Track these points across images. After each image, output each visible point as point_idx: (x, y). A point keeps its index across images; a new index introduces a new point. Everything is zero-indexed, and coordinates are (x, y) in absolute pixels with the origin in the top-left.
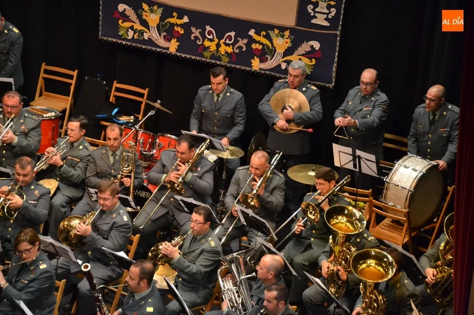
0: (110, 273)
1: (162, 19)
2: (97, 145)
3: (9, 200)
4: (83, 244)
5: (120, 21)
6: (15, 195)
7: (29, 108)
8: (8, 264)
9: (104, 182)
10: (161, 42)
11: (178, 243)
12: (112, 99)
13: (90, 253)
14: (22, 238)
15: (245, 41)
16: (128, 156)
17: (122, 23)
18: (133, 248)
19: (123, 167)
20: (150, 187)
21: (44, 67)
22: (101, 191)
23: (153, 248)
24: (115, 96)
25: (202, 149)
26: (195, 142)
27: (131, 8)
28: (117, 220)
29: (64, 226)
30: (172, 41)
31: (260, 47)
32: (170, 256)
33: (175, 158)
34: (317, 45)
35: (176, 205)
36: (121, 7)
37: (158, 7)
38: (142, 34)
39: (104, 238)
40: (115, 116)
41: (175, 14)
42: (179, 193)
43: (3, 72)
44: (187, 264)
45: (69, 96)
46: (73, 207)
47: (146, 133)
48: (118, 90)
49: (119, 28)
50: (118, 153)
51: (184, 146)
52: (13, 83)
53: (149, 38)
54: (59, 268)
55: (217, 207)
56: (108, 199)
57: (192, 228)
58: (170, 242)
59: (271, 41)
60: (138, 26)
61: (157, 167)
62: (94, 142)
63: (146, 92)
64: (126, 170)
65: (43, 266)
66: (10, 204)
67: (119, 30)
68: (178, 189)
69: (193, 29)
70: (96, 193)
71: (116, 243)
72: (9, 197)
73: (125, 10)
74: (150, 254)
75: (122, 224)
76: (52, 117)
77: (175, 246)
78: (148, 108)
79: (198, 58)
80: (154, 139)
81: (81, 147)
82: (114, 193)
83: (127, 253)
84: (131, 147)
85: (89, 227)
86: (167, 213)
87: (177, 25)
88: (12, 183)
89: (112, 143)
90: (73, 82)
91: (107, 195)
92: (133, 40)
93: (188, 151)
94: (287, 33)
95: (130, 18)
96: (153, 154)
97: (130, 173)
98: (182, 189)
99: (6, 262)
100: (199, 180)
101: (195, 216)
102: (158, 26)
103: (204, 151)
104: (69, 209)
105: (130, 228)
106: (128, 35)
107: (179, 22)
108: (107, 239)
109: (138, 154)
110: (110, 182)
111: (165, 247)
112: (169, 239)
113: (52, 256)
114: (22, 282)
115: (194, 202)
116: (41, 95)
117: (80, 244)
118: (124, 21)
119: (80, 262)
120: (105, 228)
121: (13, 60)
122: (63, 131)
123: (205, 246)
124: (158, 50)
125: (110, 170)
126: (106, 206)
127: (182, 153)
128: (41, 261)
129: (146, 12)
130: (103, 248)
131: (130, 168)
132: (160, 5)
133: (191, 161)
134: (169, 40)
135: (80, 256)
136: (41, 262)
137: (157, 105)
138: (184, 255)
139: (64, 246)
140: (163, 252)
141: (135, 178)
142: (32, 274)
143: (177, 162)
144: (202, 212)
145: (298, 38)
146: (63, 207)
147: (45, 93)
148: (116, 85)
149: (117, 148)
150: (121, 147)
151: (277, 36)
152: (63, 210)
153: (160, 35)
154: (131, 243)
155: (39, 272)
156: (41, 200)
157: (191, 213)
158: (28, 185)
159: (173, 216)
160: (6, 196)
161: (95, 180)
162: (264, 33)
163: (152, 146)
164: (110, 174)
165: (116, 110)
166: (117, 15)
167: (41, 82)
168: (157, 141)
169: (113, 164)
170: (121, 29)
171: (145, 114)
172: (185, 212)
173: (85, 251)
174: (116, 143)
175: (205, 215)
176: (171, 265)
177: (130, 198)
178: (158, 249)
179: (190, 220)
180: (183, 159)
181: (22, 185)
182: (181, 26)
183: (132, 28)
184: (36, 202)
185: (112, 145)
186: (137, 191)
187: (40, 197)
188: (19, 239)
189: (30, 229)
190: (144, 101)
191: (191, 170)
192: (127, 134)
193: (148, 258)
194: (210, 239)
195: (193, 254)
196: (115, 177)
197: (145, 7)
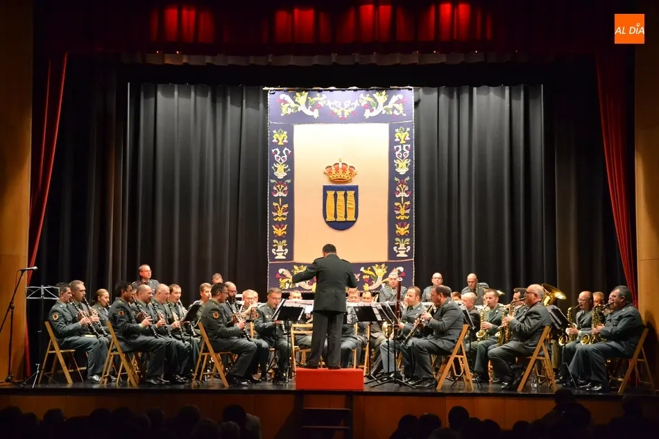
5: (280, 280)
10: (307, 287)
15: (359, 275)
17: (282, 280)
27: (287, 270)
31: (368, 277)
34: (401, 269)
36: (281, 271)
37: (303, 266)
59: (374, 272)
67: (280, 285)
73: (283, 272)
94: (383, 265)
95: (286, 276)
106: (286, 287)
132: (305, 264)
134: (312, 284)
145: (390, 267)
151: (377, 268)
162: (369, 268)
183: (288, 282)
197: (296, 267)
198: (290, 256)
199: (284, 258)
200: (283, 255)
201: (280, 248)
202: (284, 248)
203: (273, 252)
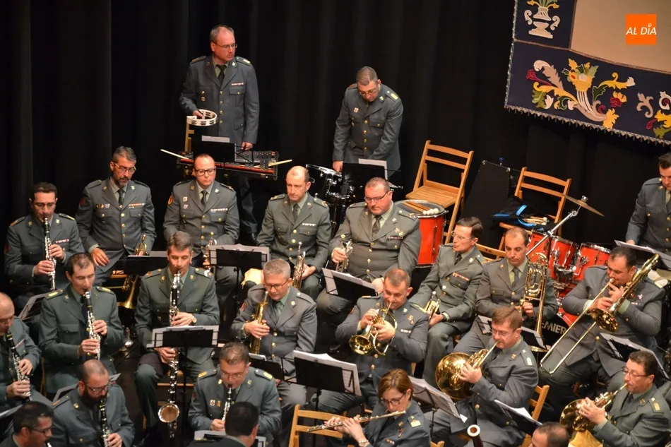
0: (506, 438)
1: (596, 81)
2: (493, 257)
3: (378, 329)
4: (470, 393)
5: (535, 85)
6: (386, 322)
7: (404, 202)
8: (370, 415)
9: (501, 309)
10: (592, 113)
11: (604, 403)
12: (518, 193)
13: (478, 406)
14: (389, 383)
16: (536, 273)
17: (538, 87)
18: (539, 405)
19: (528, 289)
20: (566, 318)
21: (428, 146)
22: (497, 322)
23: (567, 407)
24: (522, 189)
25: (647, 268)
26: (636, 258)
27: (553, 66)
28: (518, 363)
29: (443, 366)
30: (608, 113)
32: (593, 420)
33: (605, 278)
35: (603, 346)
36: (538, 65)
37: (591, 65)
38: (566, 103)
39: (498, 387)
40: (521, 217)
41: (615, 75)
42: (609, 329)
43: (375, 153)
44: (617, 433)
45: (459, 187)
46: (457, 341)
47: (563, 243)
48: (527, 180)
49: (534, 94)
50: (521, 268)
51: (620, 261)
52: (386, 168)
53: (575, 109)
54: (435, 425)
55: (665, 354)
56: (506, 333)
57: (627, 381)
58: (593, 399)
60: (560, 92)
61: (578, 289)
62: (490, 251)
63: (566, 184)
64: (533, 292)
65: (415, 424)
66: (379, 334)
67: (533, 96)
68: (608, 322)
69: (641, 96)
70: (490, 323)
71: (516, 395)
72: (378, 325)
73: (543, 69)
74: (563, 415)
75: (524, 368)
76: (434, 214)
77: (600, 406)
78: (569, 207)
79: (646, 138)
80: (574, 251)
81: (471, 260)
82: (514, 325)
83: (530, 410)
84: (541, 261)
85: (479, 371)
86: (590, 357)
87: (617, 90)
88: (378, 304)
89: (512, 255)
90: (466, 167)
91: (505, 326)
92: (552, 110)
93: (626, 270)
95: (550, 80)
96: (572, 273)
97: (538, 297)
98: (615, 322)
99: (366, 410)
100: (639, 312)
101: (631, 364)
102: (589, 91)
103: (649, 271)
104: (452, 343)
105: (535, 375)
106: (545, 104)
107: (621, 85)
108: (502, 389)
109: (549, 271)
110: (510, 310)
111: (585, 406)
112: (592, 394)
113: (426, 407)
114: (386, 442)
115: (631, 344)
116: (421, 184)
117: (464, 393)
118: (541, 84)
119: (464, 419)
120: (501, 373)
121: (388, 136)
122: (448, 235)
123: (645, 410)
124: (587, 124)
125: (509, 292)
126: (503, 342)
127: (617, 272)
128: (413, 414)
129: (573, 71)
130: (496, 401)
131: (538, 290)
132: (594, 62)
133: (629, 284)
134: (604, 112)
135: (465, 411)
136: (413, 417)
137: (582, 203)
138: (614, 419)
139: (443, 395)
140: (583, 414)
141: (545, 304)
142: (400, 432)
143: (609, 284)
144: (643, 359)
146: (445, 340)
147: (426, 181)
148: (524, 173)
149: (521, 262)
150: (526, 260)
152: (445, 344)
153: (591, 104)
154: (536, 396)
155: (409, 432)
156: (416, 330)
157: (625, 360)
158: (400, 308)
159: (599, 361)
160: (375, 322)
161: (489, 305)
163: (572, 260)
164: (510, 298)
165: (523, 208)
166: (531, 76)
167: (422, 167)
168: (579, 253)
169: (514, 285)
170: (536, 96)
171: (563, 215)
172: (616, 357)
173: (471, 404)
174: (518, 255)
175: (646, 364)
176: (593, 433)
177: (537, 333)
178: (574, 409)
179: (623, 369)
180: (618, 280)
181: (393, 307)
182: (623, 91)
183: (551, 93)
184: (410, 332)
185: (513, 258)
186: (547, 323)
187: (415, 326)
188: (385, 384)
189: (401, 371)
190: (563, 196)
191: (627, 297)
192: (536, 242)
193: (561, 420)
194: (653, 399)
195: (627, 420)
196: (517, 302)
197: (573, 64)
198: (564, 33)
199: (550, 36)
200: (548, 29)
201: (543, 13)
202: (552, 12)
203: (527, 18)
